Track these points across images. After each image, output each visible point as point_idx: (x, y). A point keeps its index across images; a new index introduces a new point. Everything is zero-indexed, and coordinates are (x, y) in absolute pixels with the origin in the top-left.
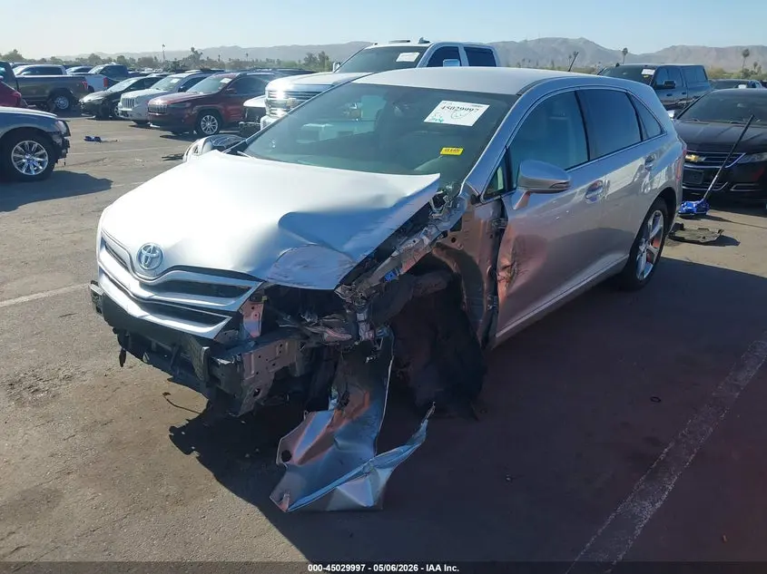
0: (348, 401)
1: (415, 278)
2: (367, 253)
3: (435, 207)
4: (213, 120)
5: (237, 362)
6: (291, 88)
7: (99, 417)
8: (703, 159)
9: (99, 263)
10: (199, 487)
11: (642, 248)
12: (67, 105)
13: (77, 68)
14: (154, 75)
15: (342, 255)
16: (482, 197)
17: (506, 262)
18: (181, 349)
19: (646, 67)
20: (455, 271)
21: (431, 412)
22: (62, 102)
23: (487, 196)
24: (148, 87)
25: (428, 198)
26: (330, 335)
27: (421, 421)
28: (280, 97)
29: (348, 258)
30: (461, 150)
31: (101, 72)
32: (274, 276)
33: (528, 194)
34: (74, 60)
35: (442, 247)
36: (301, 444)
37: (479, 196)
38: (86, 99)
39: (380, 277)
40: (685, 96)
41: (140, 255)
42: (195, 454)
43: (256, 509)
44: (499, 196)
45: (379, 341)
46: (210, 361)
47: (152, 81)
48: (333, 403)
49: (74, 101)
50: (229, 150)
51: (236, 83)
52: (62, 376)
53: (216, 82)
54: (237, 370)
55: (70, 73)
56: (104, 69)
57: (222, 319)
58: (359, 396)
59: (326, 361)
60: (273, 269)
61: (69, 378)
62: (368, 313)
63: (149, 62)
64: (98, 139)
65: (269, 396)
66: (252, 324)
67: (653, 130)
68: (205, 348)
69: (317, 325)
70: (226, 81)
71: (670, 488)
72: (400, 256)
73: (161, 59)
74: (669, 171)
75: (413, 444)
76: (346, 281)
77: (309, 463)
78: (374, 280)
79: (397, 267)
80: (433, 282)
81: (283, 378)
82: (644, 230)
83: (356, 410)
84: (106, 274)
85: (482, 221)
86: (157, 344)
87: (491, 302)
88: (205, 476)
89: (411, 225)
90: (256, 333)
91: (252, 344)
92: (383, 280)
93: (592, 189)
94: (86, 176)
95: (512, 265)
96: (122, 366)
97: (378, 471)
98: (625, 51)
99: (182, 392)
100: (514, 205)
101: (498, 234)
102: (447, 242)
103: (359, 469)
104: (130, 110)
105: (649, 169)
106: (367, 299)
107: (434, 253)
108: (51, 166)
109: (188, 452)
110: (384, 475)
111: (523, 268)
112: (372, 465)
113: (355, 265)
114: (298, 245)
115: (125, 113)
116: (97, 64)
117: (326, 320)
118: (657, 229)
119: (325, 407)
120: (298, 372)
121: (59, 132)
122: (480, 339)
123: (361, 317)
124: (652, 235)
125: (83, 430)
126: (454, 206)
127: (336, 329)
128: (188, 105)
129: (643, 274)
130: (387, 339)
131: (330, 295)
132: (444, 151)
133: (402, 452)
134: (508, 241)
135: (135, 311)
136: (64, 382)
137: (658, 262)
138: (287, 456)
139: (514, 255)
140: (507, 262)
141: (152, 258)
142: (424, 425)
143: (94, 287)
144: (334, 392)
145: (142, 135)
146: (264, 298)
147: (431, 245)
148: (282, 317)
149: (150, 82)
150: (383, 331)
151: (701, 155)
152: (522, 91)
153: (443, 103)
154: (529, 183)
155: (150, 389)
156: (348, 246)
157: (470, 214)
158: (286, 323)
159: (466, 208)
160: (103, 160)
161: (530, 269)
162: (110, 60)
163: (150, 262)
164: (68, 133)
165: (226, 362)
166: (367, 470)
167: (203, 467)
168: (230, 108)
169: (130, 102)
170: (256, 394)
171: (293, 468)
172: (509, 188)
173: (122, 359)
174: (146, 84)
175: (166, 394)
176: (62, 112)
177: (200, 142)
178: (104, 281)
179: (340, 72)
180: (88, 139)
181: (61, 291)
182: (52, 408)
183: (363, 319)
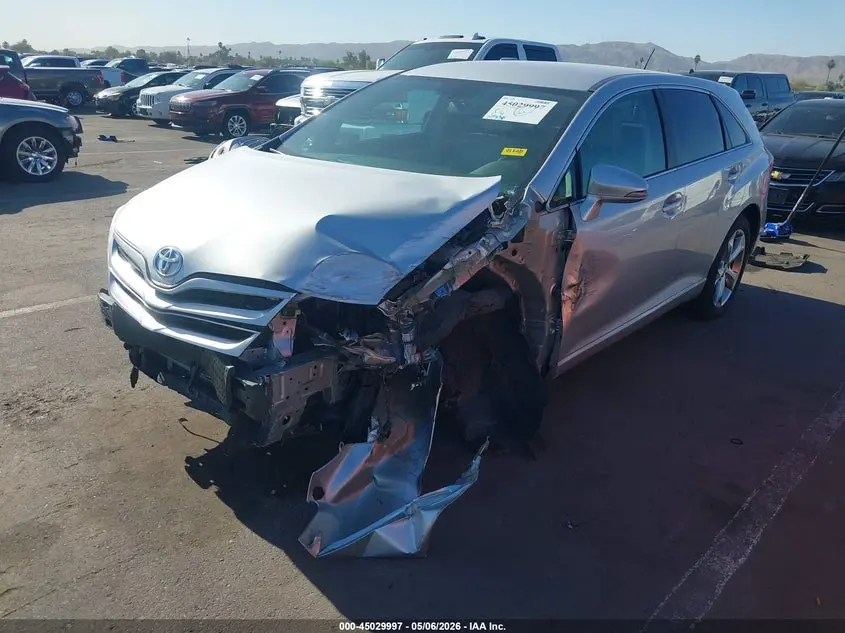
0: (389, 433)
1: (469, 294)
2: (416, 265)
3: (495, 214)
4: (241, 121)
5: (265, 384)
6: (329, 84)
7: (106, 444)
8: (787, 176)
9: (111, 269)
10: (218, 527)
11: (721, 272)
12: (80, 101)
13: (92, 61)
14: (177, 71)
15: (387, 265)
16: (548, 205)
17: (571, 279)
18: (200, 369)
19: (724, 74)
20: (513, 288)
21: (485, 447)
22: (74, 97)
23: (554, 204)
24: (170, 83)
25: (487, 204)
26: (371, 357)
27: (473, 458)
28: (317, 95)
29: (395, 270)
30: (525, 151)
31: (119, 66)
32: (309, 287)
33: (600, 202)
34: (89, 53)
35: (500, 260)
36: (335, 480)
37: (546, 202)
38: (101, 95)
39: (429, 293)
40: (765, 108)
41: (157, 259)
42: (214, 488)
43: (283, 553)
44: (567, 206)
45: (426, 366)
46: (234, 383)
47: (175, 77)
48: (372, 435)
49: (88, 97)
50: (260, 147)
51: (267, 80)
52: (65, 397)
53: (245, 78)
54: (265, 392)
55: (84, 65)
56: (122, 63)
57: (249, 335)
58: (403, 427)
59: (366, 386)
60: (308, 280)
61: (73, 399)
62: (417, 334)
63: (171, 57)
64: (113, 139)
65: (302, 423)
66: (283, 341)
67: (737, 138)
68: (229, 367)
69: (357, 344)
70: (257, 78)
71: (755, 542)
72: (452, 270)
73: (185, 55)
74: (753, 186)
75: (463, 482)
76: (392, 295)
77: (345, 501)
78: (423, 295)
79: (449, 282)
80: (490, 300)
81: (316, 404)
82: (724, 251)
83: (399, 443)
84: (117, 281)
85: (547, 232)
86: (174, 364)
87: (553, 326)
88: (224, 513)
89: (467, 234)
90: (287, 352)
91: (283, 364)
92: (433, 295)
93: (671, 201)
94: (98, 179)
95: (579, 284)
96: (133, 386)
97: (423, 512)
98: (698, 59)
99: (201, 418)
100: (584, 214)
101: (565, 248)
102: (506, 254)
103: (402, 510)
104: (150, 107)
105: (733, 182)
106: (414, 317)
107: (491, 267)
108: (60, 165)
109: (205, 485)
110: (430, 518)
111: (590, 288)
112: (416, 507)
113: (402, 277)
114: (339, 252)
115: (144, 111)
116: (114, 58)
117: (367, 339)
118: (737, 251)
119: (364, 440)
120: (334, 398)
121: (70, 129)
122: (540, 367)
123: (407, 337)
124: (733, 257)
125: (88, 457)
126: (516, 215)
127: (378, 350)
128: (214, 103)
129: (720, 301)
130: (435, 364)
131: (372, 311)
132: (505, 152)
133: (451, 492)
134: (576, 256)
135: (150, 323)
136: (67, 404)
137: (738, 289)
138: (319, 493)
139: (582, 272)
140: (573, 280)
141: (171, 263)
142: (477, 462)
143: (104, 297)
144: (374, 422)
145: (162, 135)
146: (298, 312)
147: (488, 257)
148: (317, 335)
149: (172, 78)
150: (432, 355)
151: (785, 172)
152: (596, 87)
153: (505, 99)
154: (601, 190)
155: (164, 415)
156: (394, 256)
157: (533, 223)
158: (321, 341)
159: (529, 215)
160: (118, 161)
161: (600, 288)
162: (129, 54)
163: (168, 267)
164: (80, 130)
165: (252, 384)
166: (410, 511)
167: (222, 503)
168: (261, 108)
169: (149, 99)
170: (285, 422)
171: (325, 507)
172: (579, 195)
173: (134, 379)
174: (168, 80)
175: (182, 420)
176: (74, 109)
177: (227, 144)
178: (116, 290)
179: (384, 69)
180: (103, 138)
181: (66, 303)
182: (53, 431)
183: (409, 340)
